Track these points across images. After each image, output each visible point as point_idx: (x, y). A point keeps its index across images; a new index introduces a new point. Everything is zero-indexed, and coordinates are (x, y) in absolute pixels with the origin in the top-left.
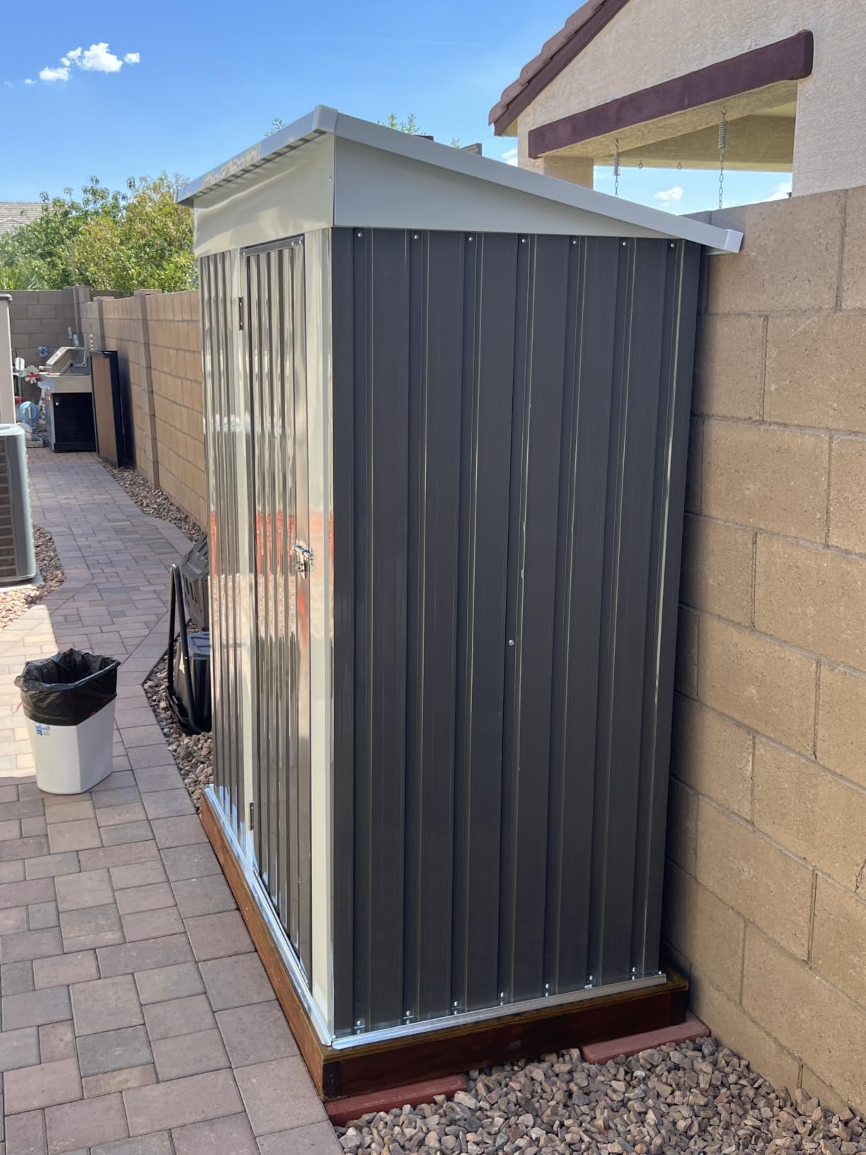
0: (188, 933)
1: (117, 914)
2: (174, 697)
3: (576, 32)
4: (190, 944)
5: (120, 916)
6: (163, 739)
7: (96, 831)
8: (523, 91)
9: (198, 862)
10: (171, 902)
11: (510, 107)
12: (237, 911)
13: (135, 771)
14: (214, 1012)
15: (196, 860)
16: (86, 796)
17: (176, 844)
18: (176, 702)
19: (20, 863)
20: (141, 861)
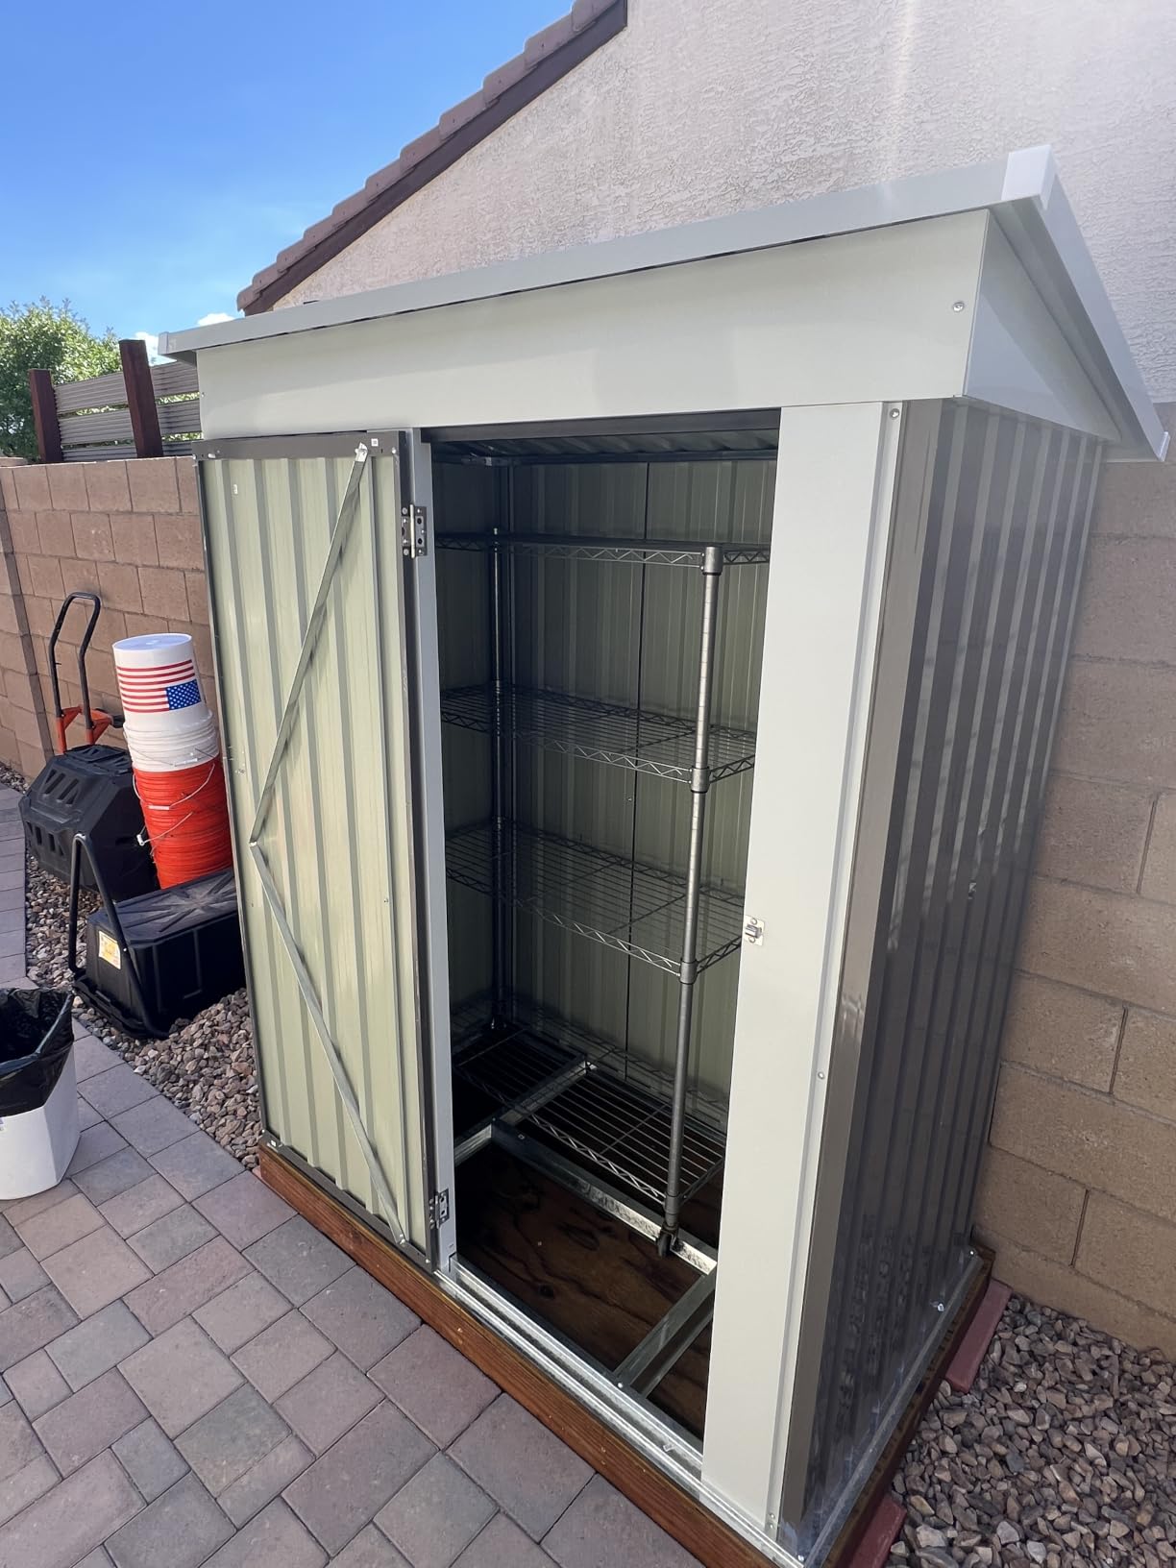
0: (390, 1397)
1: (263, 1403)
2: (97, 992)
3: (347, 222)
4: (407, 1417)
5: (271, 1406)
6: (114, 1058)
7: (123, 1249)
8: (280, 279)
9: (309, 1255)
10: (328, 1349)
11: (264, 293)
12: (424, 1325)
13: (112, 1122)
14: (539, 1543)
15: (305, 1254)
16: (68, 1187)
17: (257, 1234)
18: (109, 1001)
19: (41, 1358)
20: (228, 1283)
